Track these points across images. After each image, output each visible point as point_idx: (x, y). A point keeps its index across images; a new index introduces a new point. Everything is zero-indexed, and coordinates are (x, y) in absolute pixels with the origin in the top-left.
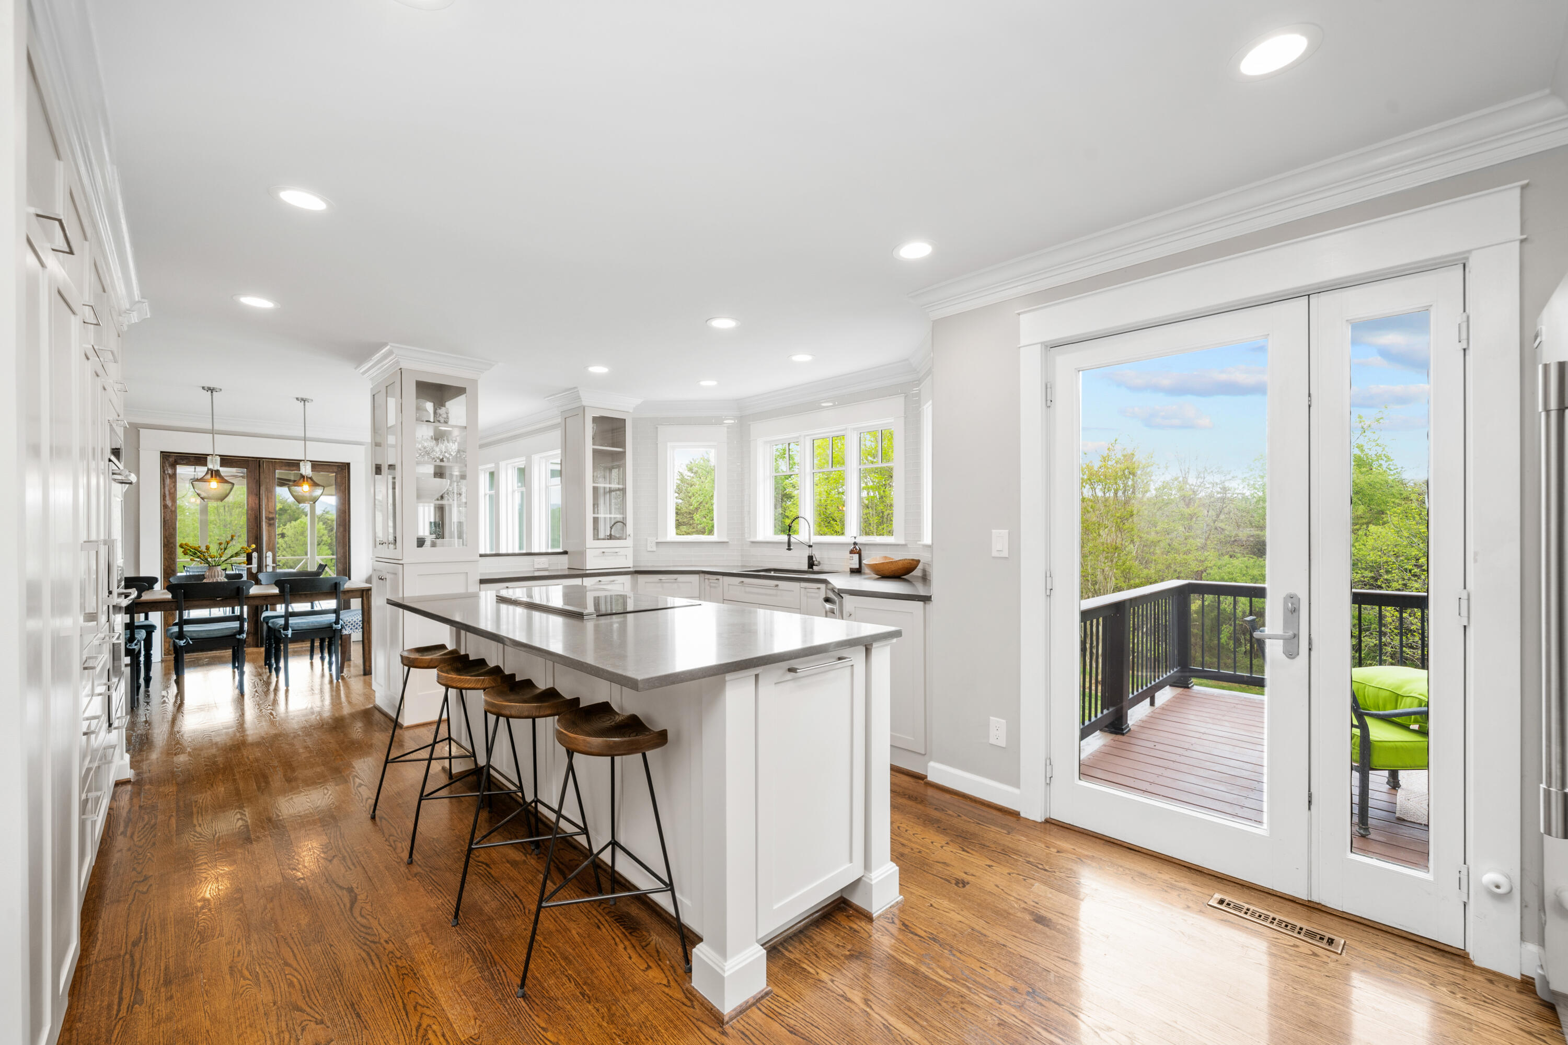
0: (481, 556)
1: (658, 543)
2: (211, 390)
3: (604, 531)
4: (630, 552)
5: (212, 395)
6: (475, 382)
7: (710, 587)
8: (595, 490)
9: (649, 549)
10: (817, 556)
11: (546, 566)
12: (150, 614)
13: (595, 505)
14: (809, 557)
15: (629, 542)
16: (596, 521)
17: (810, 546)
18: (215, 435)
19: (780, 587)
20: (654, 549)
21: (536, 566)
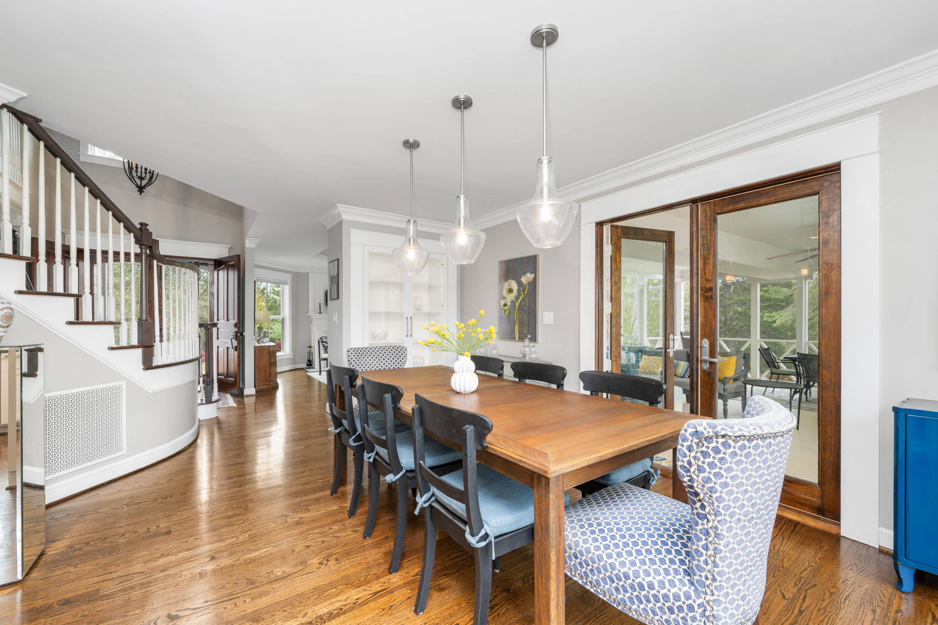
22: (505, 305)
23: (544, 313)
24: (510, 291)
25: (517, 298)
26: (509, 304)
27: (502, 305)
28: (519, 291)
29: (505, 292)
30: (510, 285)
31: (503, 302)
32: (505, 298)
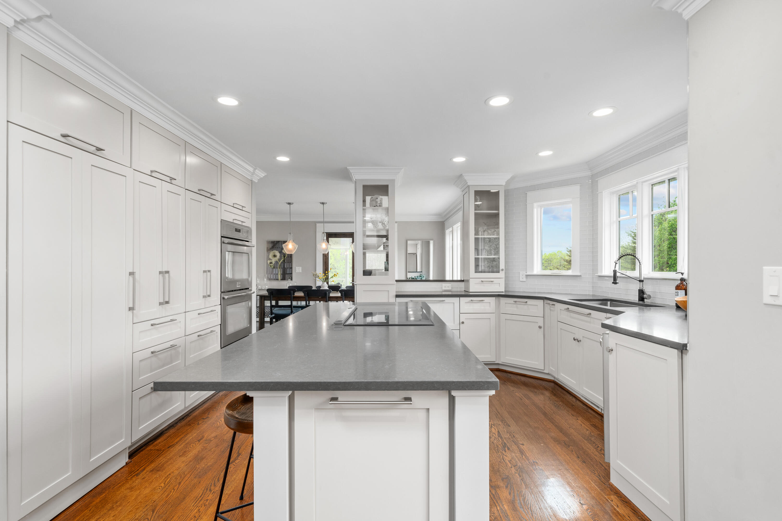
0: (397, 281)
1: (527, 276)
2: (323, 203)
3: (482, 266)
4: (502, 282)
5: (323, 206)
6: (393, 181)
7: (550, 310)
8: (477, 240)
9: (521, 280)
10: (648, 289)
11: (450, 289)
12: (310, 302)
13: (477, 249)
14: (639, 290)
15: (502, 274)
16: (477, 260)
17: (641, 281)
18: (325, 224)
19: (592, 316)
20: (525, 280)
21: (444, 289)
22: (271, 263)
23: (296, 268)
24: (275, 256)
25: (279, 260)
26: (274, 263)
27: (269, 263)
28: (281, 256)
29: (271, 256)
30: (274, 253)
31: (269, 262)
32: (270, 259)
